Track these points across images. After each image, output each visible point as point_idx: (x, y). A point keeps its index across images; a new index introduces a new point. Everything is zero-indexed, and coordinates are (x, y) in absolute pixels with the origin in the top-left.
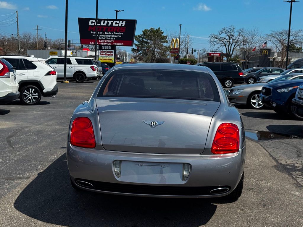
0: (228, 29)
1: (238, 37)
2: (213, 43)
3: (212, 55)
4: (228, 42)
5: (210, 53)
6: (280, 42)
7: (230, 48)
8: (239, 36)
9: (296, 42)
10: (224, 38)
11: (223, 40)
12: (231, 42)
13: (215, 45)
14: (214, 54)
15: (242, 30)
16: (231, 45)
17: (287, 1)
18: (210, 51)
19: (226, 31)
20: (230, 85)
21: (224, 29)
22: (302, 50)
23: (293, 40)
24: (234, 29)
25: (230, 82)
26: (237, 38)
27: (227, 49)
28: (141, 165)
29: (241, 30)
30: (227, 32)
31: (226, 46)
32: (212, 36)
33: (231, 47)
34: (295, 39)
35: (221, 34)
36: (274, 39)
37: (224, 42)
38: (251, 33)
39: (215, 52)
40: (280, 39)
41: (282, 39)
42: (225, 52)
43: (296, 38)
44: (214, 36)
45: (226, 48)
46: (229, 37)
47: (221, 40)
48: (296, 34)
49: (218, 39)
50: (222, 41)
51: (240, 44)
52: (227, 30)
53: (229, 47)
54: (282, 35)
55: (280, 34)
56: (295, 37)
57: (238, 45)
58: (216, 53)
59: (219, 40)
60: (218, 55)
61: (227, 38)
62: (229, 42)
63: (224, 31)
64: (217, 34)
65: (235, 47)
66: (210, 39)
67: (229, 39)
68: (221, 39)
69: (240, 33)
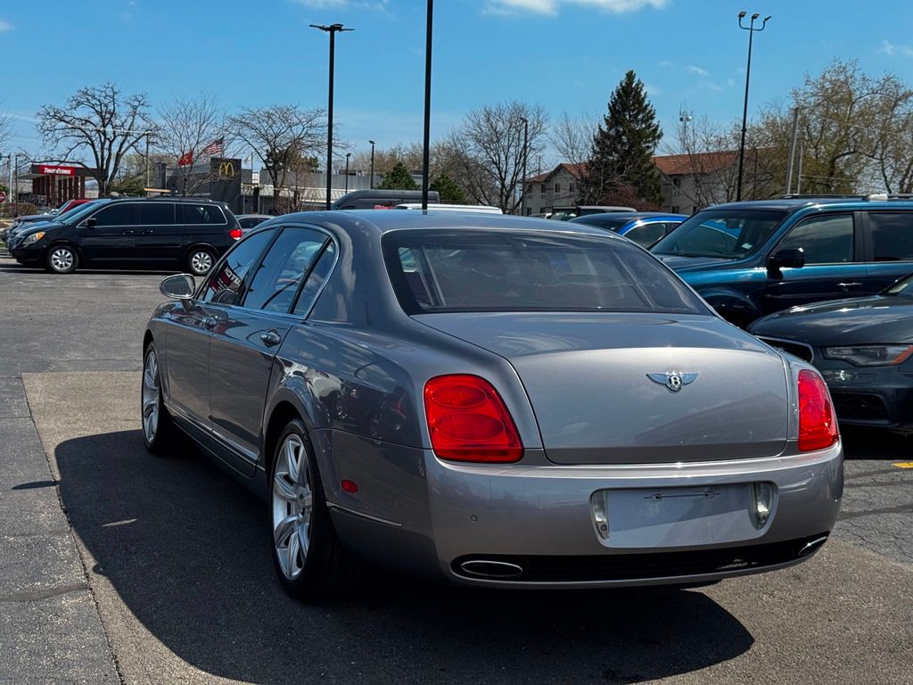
0: (97, 93)
1: (130, 120)
2: (50, 136)
3: (48, 171)
4: (98, 131)
5: (45, 164)
6: (267, 140)
7: (106, 153)
8: (134, 117)
9: (310, 143)
10: (87, 121)
11: (83, 127)
12: (110, 135)
13: (57, 140)
14: (56, 167)
15: (140, 98)
16: (111, 142)
17: (321, 28)
18: (43, 159)
19: (90, 98)
20: (206, 267)
21: (86, 93)
22: (317, 166)
23: (302, 136)
24: (115, 93)
25: (206, 257)
26: (126, 121)
27: (99, 154)
28: (657, 498)
29: (136, 100)
30: (94, 102)
31: (93, 145)
32: (48, 114)
33: (110, 149)
34: (306, 133)
35: (75, 108)
36: (248, 132)
37: (88, 132)
38: (194, 111)
39: (62, 162)
40: (266, 131)
41: (271, 132)
42: (92, 165)
43: (310, 132)
44: (52, 114)
45: (95, 152)
46: (103, 119)
47: (76, 125)
48: (311, 120)
49: (68, 123)
50: (79, 129)
51: (136, 141)
52: (94, 97)
53: (102, 148)
54: (270, 122)
55: (266, 119)
56: (305, 130)
57: (132, 145)
58: (62, 165)
59: (69, 126)
60: (68, 172)
61: (96, 119)
62: (104, 133)
63: (85, 98)
64: (62, 106)
65: (123, 150)
66: (39, 120)
67: (101, 124)
68: (77, 123)
69: (135, 108)
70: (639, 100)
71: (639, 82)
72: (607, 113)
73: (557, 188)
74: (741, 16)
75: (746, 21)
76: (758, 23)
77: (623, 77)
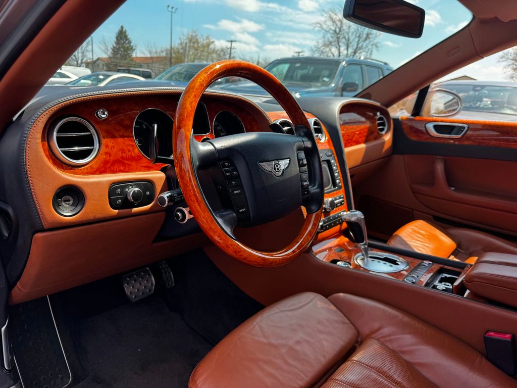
70: (126, 37)
71: (125, 30)
72: (115, 40)
73: (98, 65)
74: (168, 6)
75: (170, 9)
76: (174, 10)
77: (120, 28)
